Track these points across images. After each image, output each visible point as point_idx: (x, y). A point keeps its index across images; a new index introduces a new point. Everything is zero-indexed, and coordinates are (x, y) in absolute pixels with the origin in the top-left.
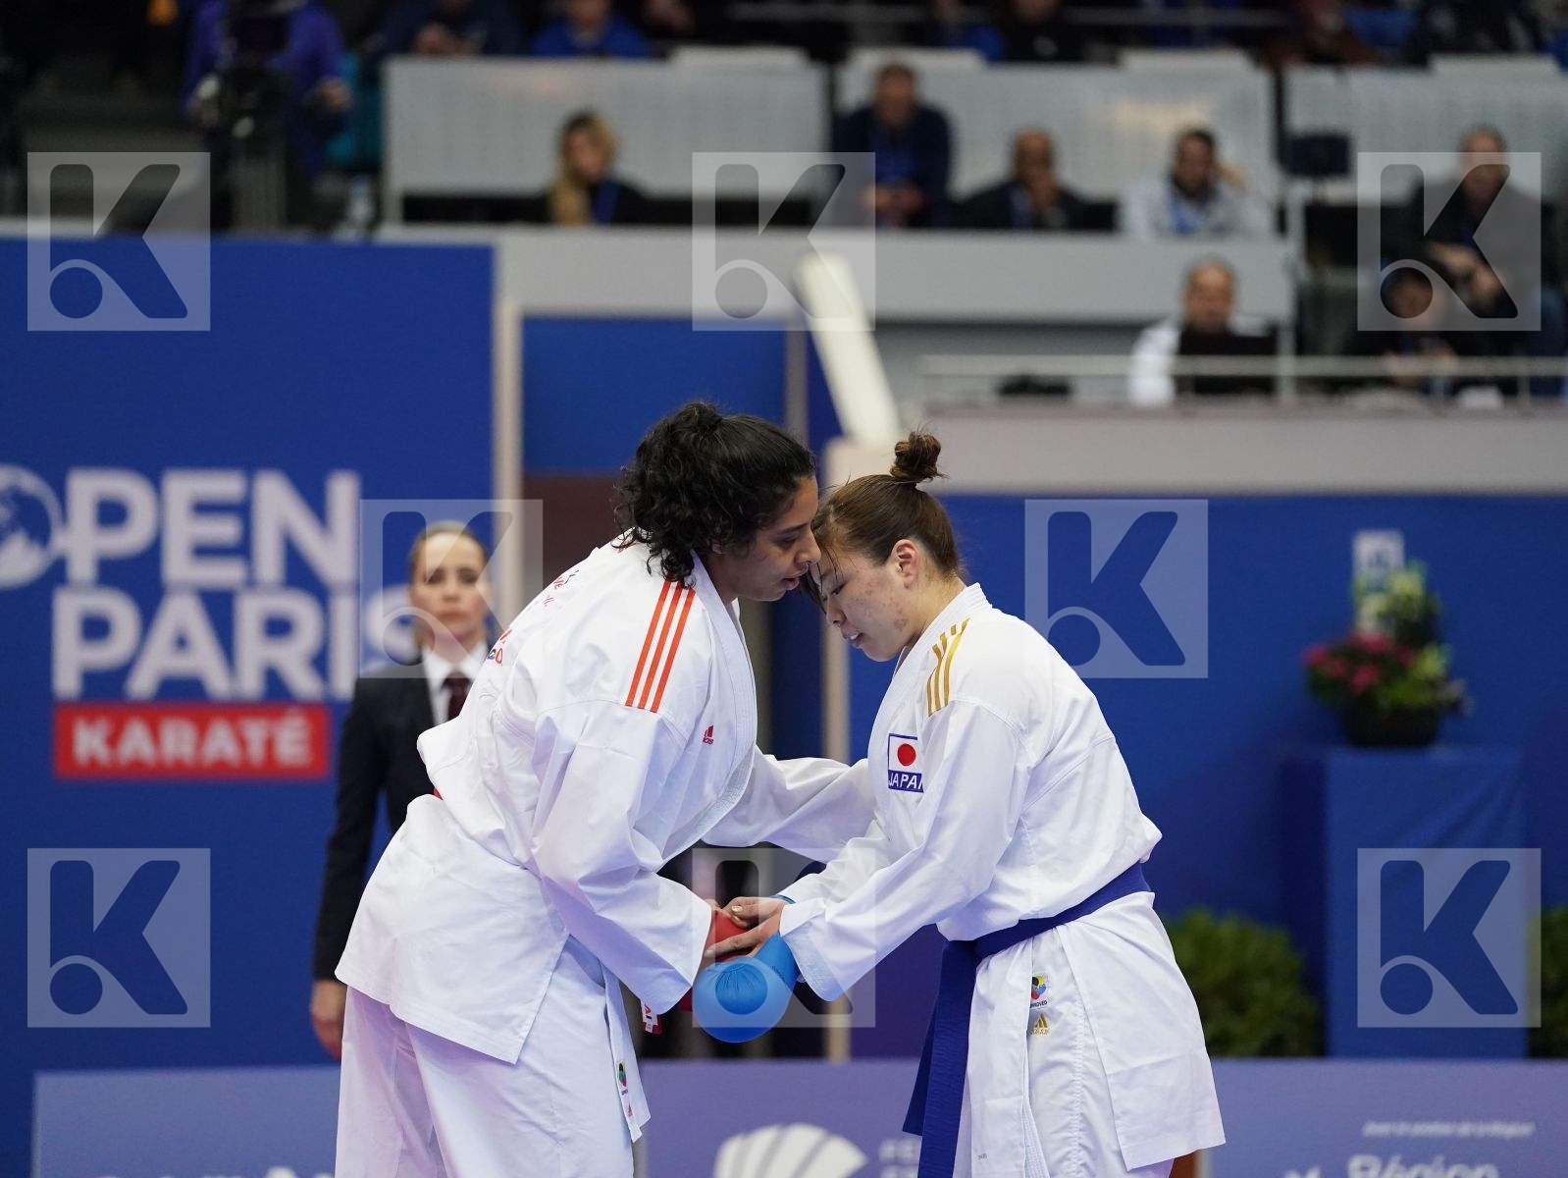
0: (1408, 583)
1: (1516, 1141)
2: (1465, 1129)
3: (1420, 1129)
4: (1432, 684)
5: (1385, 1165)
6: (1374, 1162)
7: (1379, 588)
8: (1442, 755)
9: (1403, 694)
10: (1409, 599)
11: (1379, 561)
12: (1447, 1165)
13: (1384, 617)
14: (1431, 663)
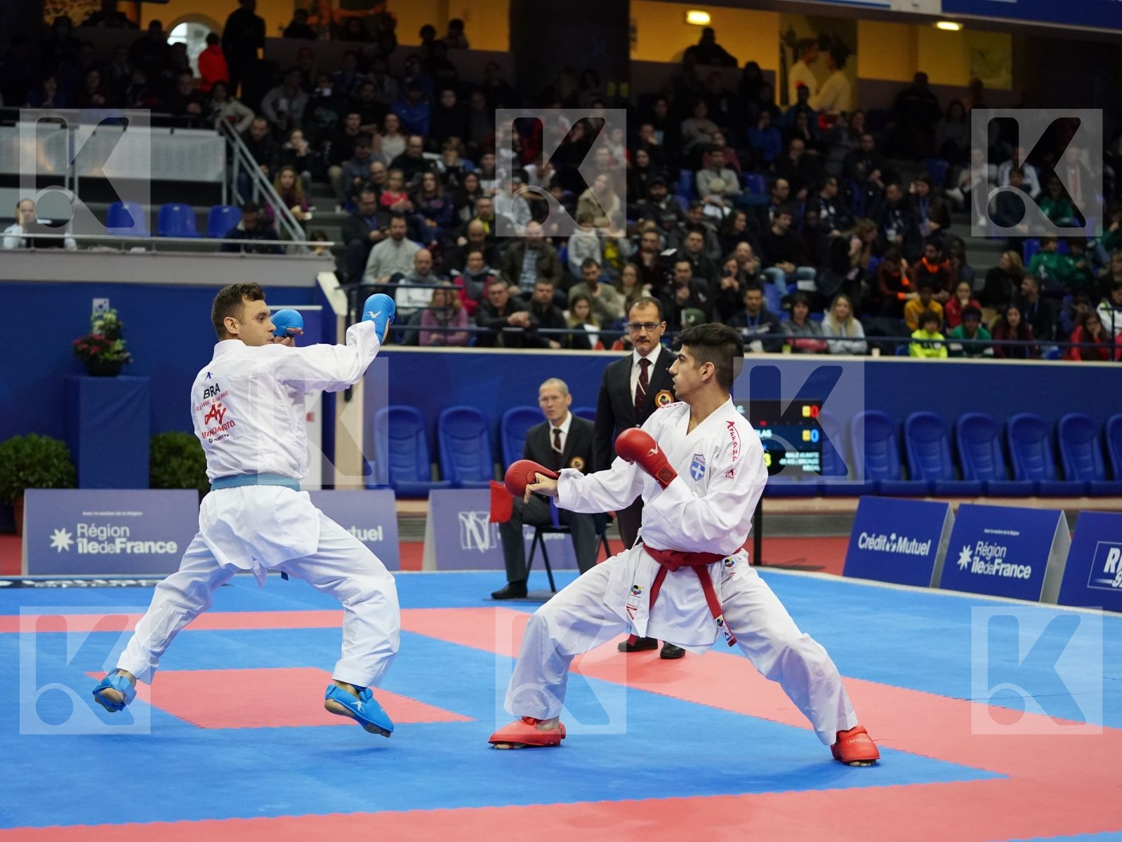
0: (111, 316)
1: (137, 517)
2: (119, 514)
3: (102, 514)
4: (118, 352)
5: (89, 526)
6: (86, 526)
7: (100, 318)
8: (121, 378)
9: (107, 355)
10: (111, 322)
11: (101, 307)
12: (111, 527)
13: (101, 328)
14: (118, 345)
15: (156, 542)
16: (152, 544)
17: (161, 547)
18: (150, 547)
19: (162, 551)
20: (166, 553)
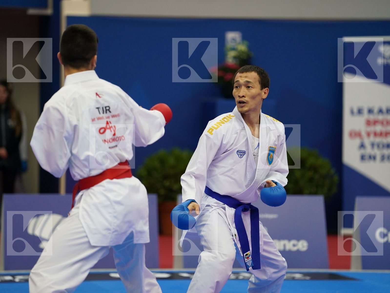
0: (243, 48)
1: (273, 220)
7: (234, 49)
10: (243, 52)
11: (234, 40)
13: (235, 58)
15: (290, 239)
16: (286, 242)
17: (294, 245)
18: (285, 246)
19: (295, 249)
20: (298, 251)
